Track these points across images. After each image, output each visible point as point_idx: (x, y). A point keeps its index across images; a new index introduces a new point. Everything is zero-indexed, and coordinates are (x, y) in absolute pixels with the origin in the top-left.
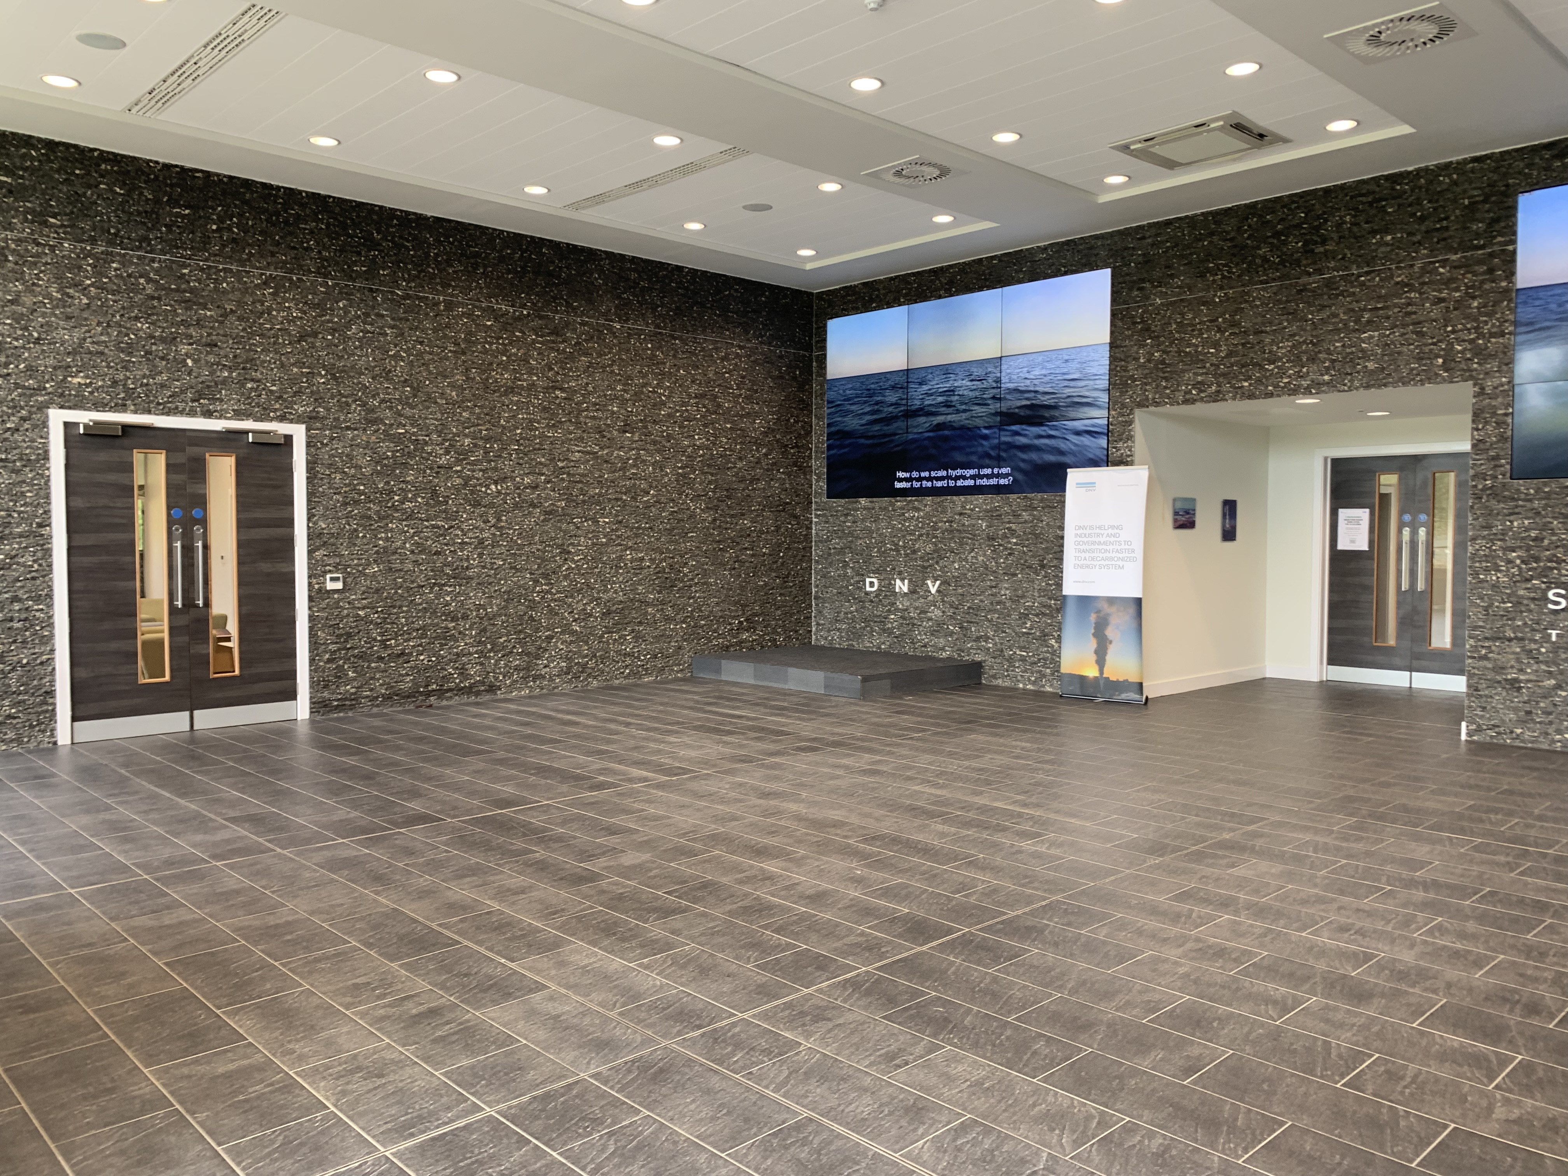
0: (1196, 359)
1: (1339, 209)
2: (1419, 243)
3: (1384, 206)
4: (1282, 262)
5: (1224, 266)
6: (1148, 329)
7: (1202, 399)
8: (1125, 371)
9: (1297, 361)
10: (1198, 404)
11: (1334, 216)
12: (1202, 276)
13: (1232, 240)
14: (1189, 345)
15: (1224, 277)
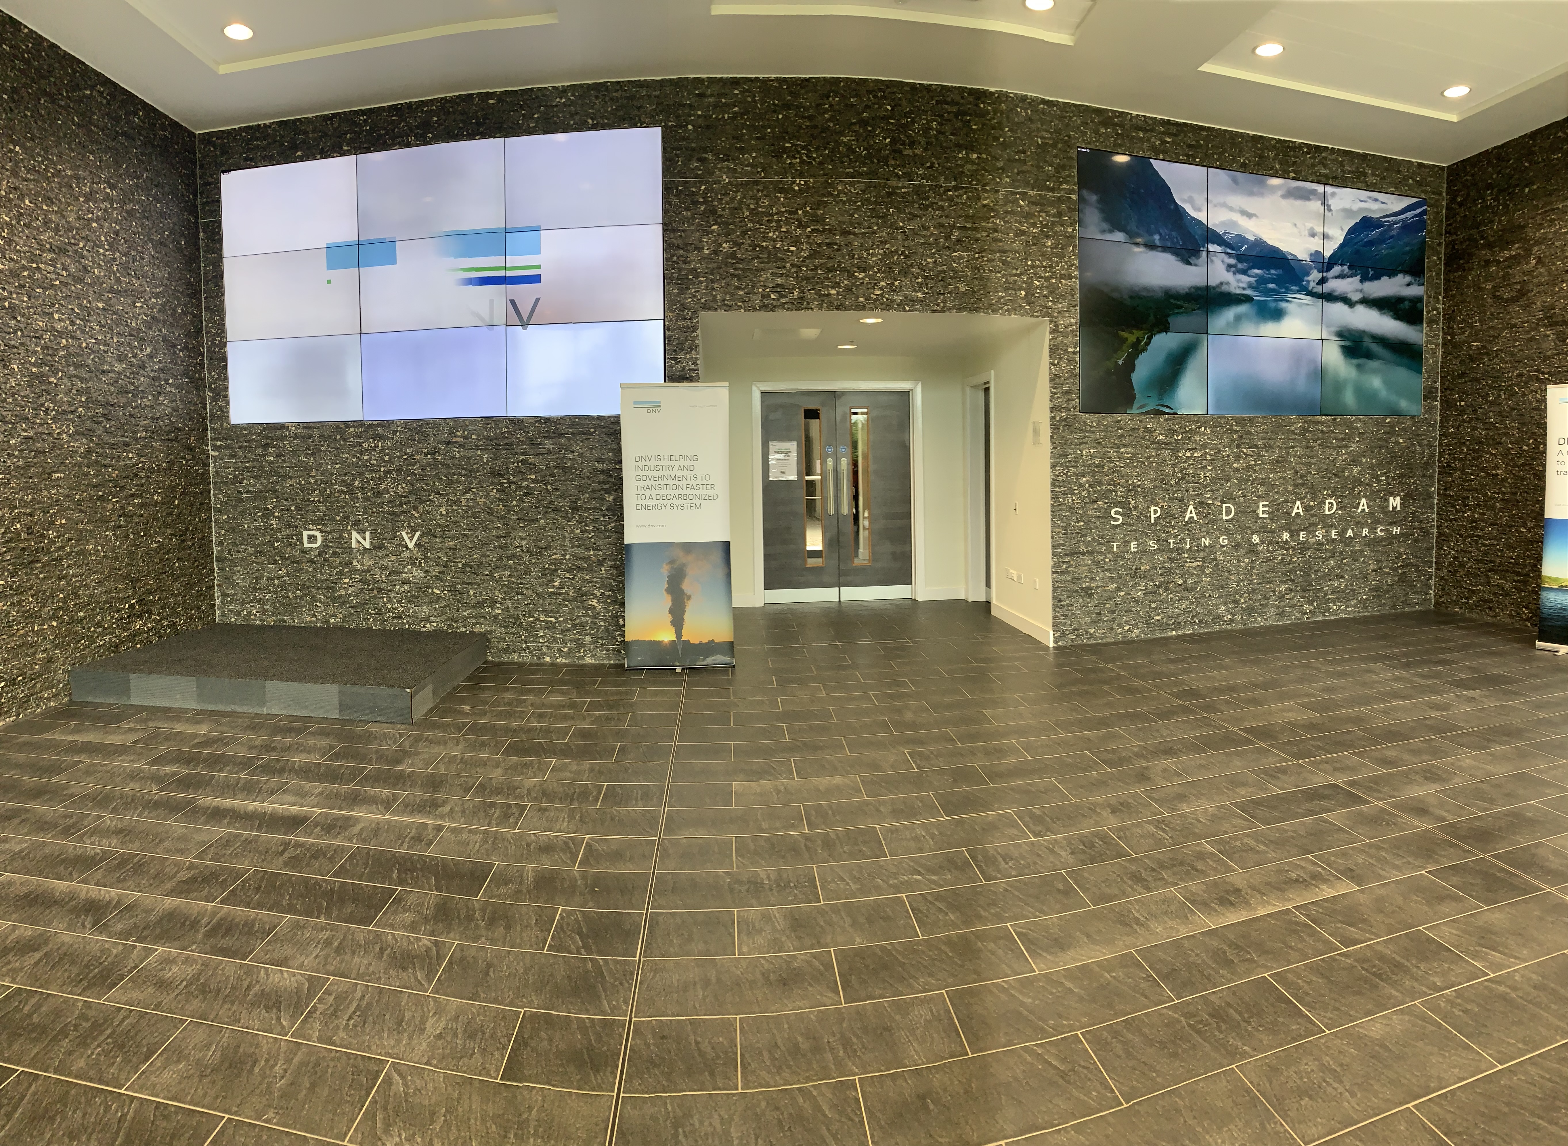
0: (775, 257)
1: (925, 112)
2: (1002, 168)
3: (969, 121)
4: (869, 156)
5: (803, 148)
6: (713, 212)
7: (782, 306)
8: (684, 262)
9: (888, 271)
10: (779, 312)
11: (921, 119)
12: (778, 156)
13: (810, 118)
14: (765, 238)
15: (802, 162)
